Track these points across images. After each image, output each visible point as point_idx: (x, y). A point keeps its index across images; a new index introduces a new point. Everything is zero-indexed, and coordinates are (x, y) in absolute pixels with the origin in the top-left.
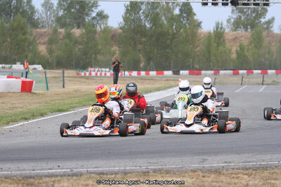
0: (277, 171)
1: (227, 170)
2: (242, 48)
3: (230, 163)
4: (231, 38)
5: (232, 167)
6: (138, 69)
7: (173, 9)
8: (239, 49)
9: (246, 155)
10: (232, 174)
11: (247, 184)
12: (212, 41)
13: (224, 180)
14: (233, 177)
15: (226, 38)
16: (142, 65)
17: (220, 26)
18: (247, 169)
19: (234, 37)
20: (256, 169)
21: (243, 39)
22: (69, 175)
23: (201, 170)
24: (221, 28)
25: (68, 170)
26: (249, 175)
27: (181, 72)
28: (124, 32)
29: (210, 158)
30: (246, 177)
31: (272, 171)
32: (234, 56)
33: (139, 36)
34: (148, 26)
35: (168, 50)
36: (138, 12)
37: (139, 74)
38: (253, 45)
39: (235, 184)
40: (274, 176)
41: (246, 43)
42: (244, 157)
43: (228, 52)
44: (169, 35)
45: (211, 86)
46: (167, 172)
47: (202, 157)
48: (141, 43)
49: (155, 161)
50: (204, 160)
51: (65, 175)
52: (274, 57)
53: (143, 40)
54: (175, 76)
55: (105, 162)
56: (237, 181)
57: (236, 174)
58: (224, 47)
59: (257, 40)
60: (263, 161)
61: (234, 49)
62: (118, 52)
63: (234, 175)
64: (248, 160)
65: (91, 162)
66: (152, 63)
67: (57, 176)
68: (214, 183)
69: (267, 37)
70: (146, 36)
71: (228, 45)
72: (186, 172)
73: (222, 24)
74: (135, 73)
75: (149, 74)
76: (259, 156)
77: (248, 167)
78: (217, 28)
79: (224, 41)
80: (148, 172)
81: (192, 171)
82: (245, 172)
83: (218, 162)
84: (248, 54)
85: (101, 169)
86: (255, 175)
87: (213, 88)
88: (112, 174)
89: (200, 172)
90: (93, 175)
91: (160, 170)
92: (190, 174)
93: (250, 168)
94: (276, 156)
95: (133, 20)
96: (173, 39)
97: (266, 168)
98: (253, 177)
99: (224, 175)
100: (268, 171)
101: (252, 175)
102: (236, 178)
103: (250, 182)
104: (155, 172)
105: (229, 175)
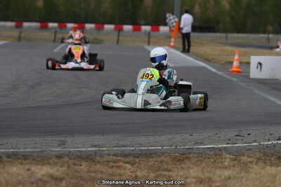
0: (166, 159)
1: (101, 156)
3: (99, 146)
5: (107, 152)
10: (109, 161)
11: (136, 176)
13: (104, 170)
14: (113, 167)
18: (126, 156)
23: (68, 156)
26: (132, 165)
29: (68, 140)
30: (128, 166)
39: (120, 175)
40: (165, 166)
46: (25, 157)
50: (63, 143)
56: (122, 171)
57: (114, 162)
60: (141, 145)
64: (121, 143)
68: (93, 174)
72: (51, 158)
82: (126, 160)
83: (84, 147)
86: (140, 163)
89: (66, 159)
91: (15, 155)
92: (56, 160)
93: (130, 155)
97: (150, 154)
98: (137, 167)
99: (99, 162)
100: (154, 159)
101: (135, 163)
102: (117, 167)
103: (139, 174)
104: (8, 157)
105: (105, 163)
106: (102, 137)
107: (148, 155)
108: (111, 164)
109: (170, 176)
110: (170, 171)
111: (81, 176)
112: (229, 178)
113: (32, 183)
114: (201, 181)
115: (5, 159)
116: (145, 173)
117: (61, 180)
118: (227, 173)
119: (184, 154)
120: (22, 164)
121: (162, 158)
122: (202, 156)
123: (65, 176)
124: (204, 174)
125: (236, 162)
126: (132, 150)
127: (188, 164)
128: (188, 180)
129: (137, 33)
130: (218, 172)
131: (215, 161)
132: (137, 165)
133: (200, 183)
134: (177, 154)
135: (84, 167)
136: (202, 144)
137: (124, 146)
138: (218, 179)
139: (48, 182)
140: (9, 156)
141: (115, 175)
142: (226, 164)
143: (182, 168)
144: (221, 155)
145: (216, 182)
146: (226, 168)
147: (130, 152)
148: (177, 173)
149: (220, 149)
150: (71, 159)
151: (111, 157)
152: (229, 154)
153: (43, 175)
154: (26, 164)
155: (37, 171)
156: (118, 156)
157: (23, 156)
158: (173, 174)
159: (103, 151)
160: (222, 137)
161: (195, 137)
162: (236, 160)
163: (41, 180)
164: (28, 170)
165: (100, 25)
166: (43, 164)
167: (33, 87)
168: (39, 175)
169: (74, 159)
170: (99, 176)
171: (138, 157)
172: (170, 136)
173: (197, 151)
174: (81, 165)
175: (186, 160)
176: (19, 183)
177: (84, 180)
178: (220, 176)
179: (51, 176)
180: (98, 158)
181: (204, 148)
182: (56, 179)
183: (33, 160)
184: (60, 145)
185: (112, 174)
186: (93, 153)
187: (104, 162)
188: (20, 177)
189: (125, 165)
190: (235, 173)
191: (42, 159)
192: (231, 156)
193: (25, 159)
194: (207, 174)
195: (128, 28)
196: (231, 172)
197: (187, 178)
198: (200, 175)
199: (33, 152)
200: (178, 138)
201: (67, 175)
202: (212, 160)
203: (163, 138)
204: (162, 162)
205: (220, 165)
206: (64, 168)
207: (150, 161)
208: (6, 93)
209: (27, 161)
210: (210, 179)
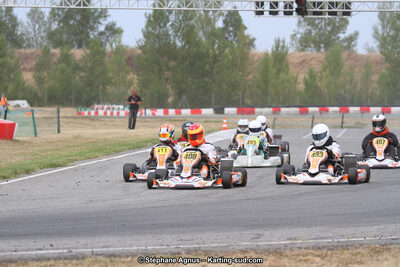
0: (363, 251)
1: (292, 249)
2: (312, 75)
3: (295, 239)
4: (296, 61)
5: (299, 245)
6: (164, 106)
7: (215, 20)
8: (307, 77)
9: (318, 228)
10: (298, 255)
12: (271, 65)
14: (300, 260)
15: (290, 61)
16: (170, 100)
17: (281, 44)
18: (319, 248)
19: (301, 60)
20: (332, 248)
21: (313, 62)
22: (66, 258)
23: (254, 250)
24: (283, 47)
25: (65, 251)
26: (323, 259)
27: (227, 110)
28: (144, 53)
29: (267, 233)
30: (318, 259)
31: (355, 251)
32: (301, 87)
33: (166, 59)
34: (179, 44)
35: (206, 79)
36: (165, 25)
37: (166, 113)
38: (328, 71)
40: (359, 258)
41: (317, 68)
42: (316, 231)
43: (292, 80)
44: (208, 57)
45: (267, 127)
47: (256, 231)
48: (169, 69)
49: (189, 237)
50: (259, 236)
51: (60, 258)
52: (358, 89)
53: (172, 64)
54: (218, 115)
55: (118, 238)
57: (304, 256)
58: (287, 74)
59: (334, 65)
60: (343, 236)
61: (301, 78)
62: (136, 81)
63: (301, 257)
64: (322, 235)
65: (97, 239)
66: (184, 97)
67: (49, 259)
69: (348, 60)
70: (175, 59)
71: (293, 71)
73: (284, 42)
74: (160, 112)
75: (179, 113)
76: (336, 230)
77: (320, 245)
78: (277, 47)
79: (287, 65)
80: (179, 253)
81: (241, 251)
82: (318, 253)
83: (279, 239)
84: (322, 84)
85: (111, 250)
86: (332, 256)
87: (268, 130)
88: (128, 256)
90: (101, 258)
91: (196, 251)
92: (239, 255)
93: (324, 247)
94: (360, 229)
95: (158, 36)
96: (214, 63)
97: (347, 246)
98: (328, 260)
99: (287, 256)
100: (350, 251)
101: (326, 257)
102: (305, 260)
104: (188, 253)
105: (293, 257)
107: (345, 247)
119: (386, 245)
121: (360, 250)
126: (329, 242)
127: (386, 254)
132: (328, 258)
134: (377, 246)
137: (323, 238)
140: (189, 251)
147: (325, 245)
151: (306, 251)
156: (309, 249)
157: (204, 251)
159: (295, 244)
172: (382, 227)
180: (288, 252)
184: (253, 239)
186: (283, 246)
187: (293, 255)
199: (218, 247)
200: (391, 228)
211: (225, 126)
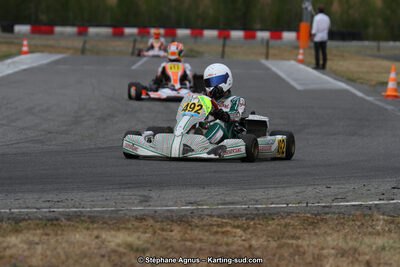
0: (292, 222)
1: (201, 217)
3: (198, 204)
10: (211, 225)
11: (250, 246)
13: (205, 238)
14: (217, 233)
18: (236, 217)
23: (153, 217)
26: (245, 230)
27: (17, 28)
29: (153, 194)
30: (238, 231)
39: (227, 244)
40: (291, 232)
46: (93, 219)
56: (230, 240)
57: (218, 226)
60: (257, 201)
64: (228, 199)
68: (188, 244)
72: (128, 220)
80: (57, 219)
81: (136, 218)
82: (236, 223)
83: (176, 203)
86: (255, 228)
89: (151, 222)
92: (136, 224)
93: (241, 216)
97: (270, 214)
98: (251, 233)
99: (197, 227)
100: (276, 222)
101: (248, 227)
102: (223, 233)
103: (253, 242)
104: (68, 220)
105: (206, 228)
106: (201, 190)
107: (267, 216)
108: (215, 229)
109: (298, 246)
110: (298, 238)
111: (172, 247)
112: (384, 248)
113: (103, 256)
114: (342, 253)
115: (64, 221)
116: (262, 241)
117: (144, 251)
118: (380, 241)
119: (318, 214)
120: (88, 229)
121: (287, 220)
122: (344, 218)
123: (149, 245)
124: (347, 243)
125: (393, 226)
126: (245, 209)
127: (324, 228)
128: (325, 252)
129: (250, 41)
130: (367, 240)
131: (363, 224)
132: (251, 230)
133: (342, 256)
134: (309, 215)
135: (176, 233)
136: (344, 199)
137: (232, 203)
138: (367, 250)
139: (124, 254)
140: (69, 217)
141: (221, 245)
142: (379, 228)
143: (316, 234)
144: (371, 216)
145: (365, 254)
146: (379, 234)
147: (241, 212)
148: (308, 242)
149: (370, 208)
150: (157, 222)
151: (215, 219)
152: (383, 214)
153: (119, 245)
154: (93, 229)
155: (109, 238)
156: (224, 218)
157: (89, 217)
158: (304, 243)
159: (203, 210)
160: (373, 191)
161: (334, 189)
162: (392, 222)
163: (115, 251)
164: (97, 237)
165: (197, 32)
166: (118, 229)
167: (103, 119)
168: (112, 245)
169: (162, 222)
170: (198, 245)
171: (253, 219)
173: (337, 211)
174: (172, 231)
175: (321, 224)
176: (84, 255)
177: (176, 252)
178: (370, 246)
179: (130, 246)
180: (196, 221)
181: (347, 206)
182: (137, 250)
183: (104, 223)
184: (141, 202)
185: (216, 243)
186: (188, 213)
187: (204, 225)
188: (85, 248)
189: (234, 230)
190: (391, 241)
191: (116, 222)
192: (386, 218)
193: (93, 222)
194: (351, 244)
195: (237, 34)
196: (385, 239)
197: (323, 249)
198: (342, 244)
200: (310, 191)
201: (153, 244)
202: (359, 224)
203: (289, 192)
204: (286, 225)
205: (370, 229)
206: (147, 235)
207: (269, 225)
208: (64, 128)
209: (95, 225)
210: (355, 250)
211: (25, 49)
